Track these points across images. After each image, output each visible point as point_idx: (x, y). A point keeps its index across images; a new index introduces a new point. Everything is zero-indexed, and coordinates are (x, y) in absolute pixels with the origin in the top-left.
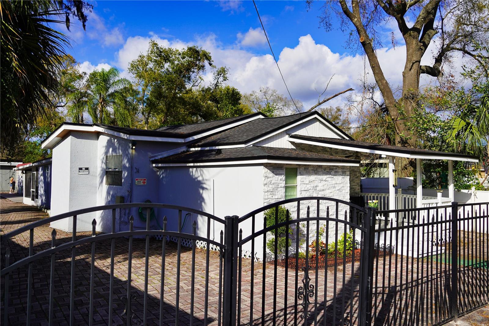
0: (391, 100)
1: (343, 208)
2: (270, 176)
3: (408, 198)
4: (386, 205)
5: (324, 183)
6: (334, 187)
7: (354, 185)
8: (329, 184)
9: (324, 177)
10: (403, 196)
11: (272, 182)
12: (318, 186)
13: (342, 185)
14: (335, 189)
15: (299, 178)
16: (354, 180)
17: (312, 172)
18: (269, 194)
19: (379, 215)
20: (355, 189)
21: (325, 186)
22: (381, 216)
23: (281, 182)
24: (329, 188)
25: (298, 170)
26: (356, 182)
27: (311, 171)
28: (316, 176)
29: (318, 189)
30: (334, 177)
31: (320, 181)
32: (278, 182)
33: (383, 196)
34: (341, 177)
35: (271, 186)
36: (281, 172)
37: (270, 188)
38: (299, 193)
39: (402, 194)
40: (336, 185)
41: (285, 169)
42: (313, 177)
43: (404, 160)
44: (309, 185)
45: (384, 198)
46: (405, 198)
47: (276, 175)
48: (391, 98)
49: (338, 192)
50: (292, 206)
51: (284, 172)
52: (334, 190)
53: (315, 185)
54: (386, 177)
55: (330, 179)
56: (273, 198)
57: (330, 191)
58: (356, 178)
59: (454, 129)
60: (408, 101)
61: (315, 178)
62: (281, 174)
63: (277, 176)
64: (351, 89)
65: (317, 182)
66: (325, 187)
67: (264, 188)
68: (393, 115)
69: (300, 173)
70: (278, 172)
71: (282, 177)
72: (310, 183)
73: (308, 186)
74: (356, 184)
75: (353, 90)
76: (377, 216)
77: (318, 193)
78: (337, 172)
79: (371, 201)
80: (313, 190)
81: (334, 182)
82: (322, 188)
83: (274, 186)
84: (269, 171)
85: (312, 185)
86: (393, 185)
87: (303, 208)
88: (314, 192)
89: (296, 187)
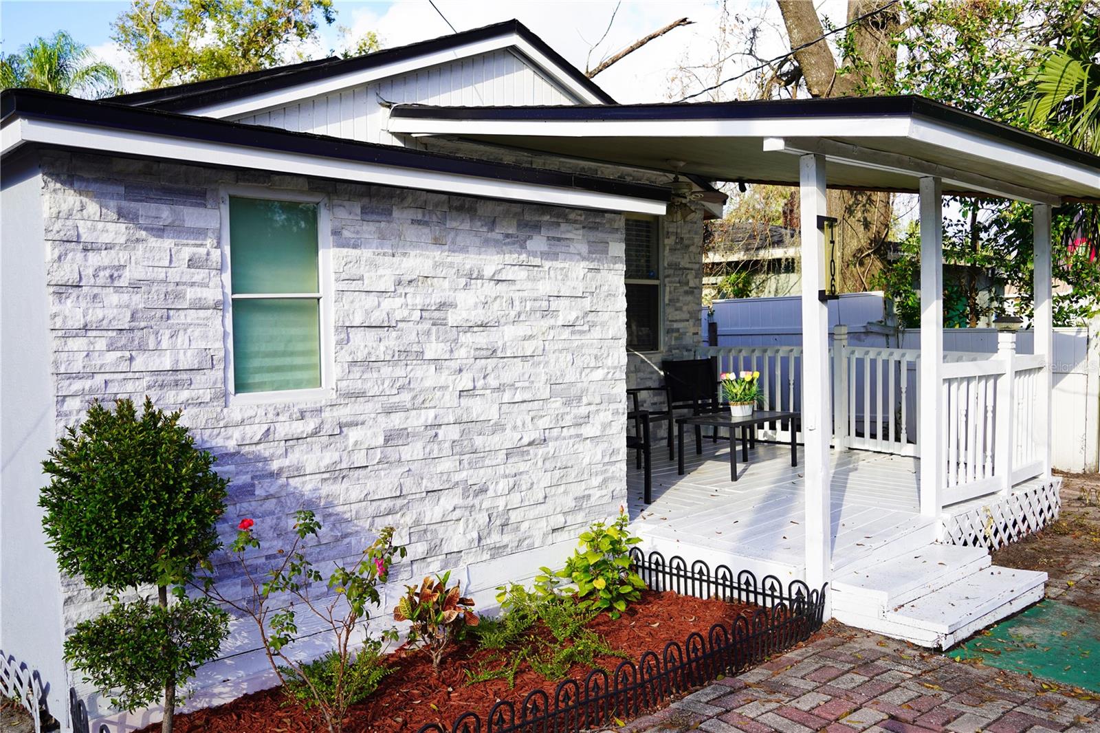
0: (810, 28)
1: (593, 408)
2: (106, 238)
3: (873, 362)
4: (792, 387)
5: (490, 289)
6: (546, 313)
7: (678, 318)
8: (516, 296)
9: (491, 262)
10: (853, 352)
11: (127, 276)
12: (453, 305)
13: (587, 304)
14: (552, 322)
16: (678, 300)
18: (101, 344)
19: (767, 424)
20: (685, 333)
21: (496, 305)
22: (773, 427)
23: (197, 278)
24: (519, 315)
25: (324, 213)
26: (685, 308)
28: (437, 254)
29: (453, 318)
30: (547, 264)
31: (463, 281)
32: (174, 275)
33: (781, 354)
34: (584, 264)
35: (112, 298)
37: (111, 313)
38: (333, 339)
39: (849, 345)
40: (554, 304)
41: (225, 204)
42: (419, 260)
43: (852, 237)
44: (399, 301)
45: (785, 361)
46: (860, 362)
47: (160, 232)
48: (810, 23)
49: (566, 333)
50: (287, 408)
51: (217, 218)
52: (546, 323)
53: (436, 298)
54: (793, 293)
55: (521, 274)
56: (138, 364)
57: (522, 330)
58: (686, 293)
59: (1041, 96)
60: (868, 35)
61: (436, 266)
62: (200, 233)
63: (168, 243)
64: (685, 20)
65: (446, 284)
66: (495, 310)
67: (54, 309)
68: (817, 83)
69: (336, 233)
70: (165, 213)
71: (203, 251)
72: (401, 290)
73: (387, 304)
74: (686, 316)
75: (690, 23)
76: (761, 427)
77: (456, 340)
78: (559, 239)
79: (732, 376)
80: (426, 325)
81: (545, 287)
82: (479, 315)
83: (138, 300)
84: (93, 207)
85: (419, 301)
86: (821, 293)
87: (361, 418)
88: (428, 332)
89: (310, 307)
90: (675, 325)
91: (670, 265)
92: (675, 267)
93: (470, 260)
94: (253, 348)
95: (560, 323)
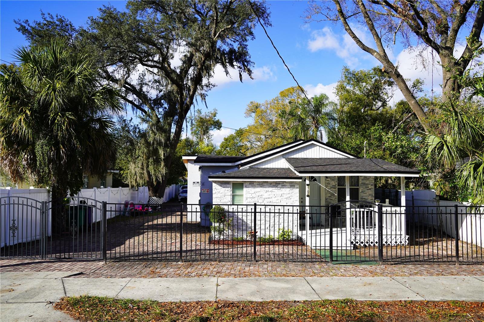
2: (218, 188)
5: (270, 193)
8: (275, 194)
11: (221, 192)
15: (245, 189)
17: (258, 186)
23: (228, 192)
25: (244, 184)
27: (256, 185)
30: (281, 189)
31: (265, 192)
32: (225, 192)
35: (219, 194)
36: (228, 186)
41: (232, 184)
42: (258, 189)
47: (224, 187)
51: (231, 186)
55: (276, 191)
56: (221, 201)
59: (430, 146)
62: (228, 187)
65: (262, 192)
69: (246, 186)
70: (225, 186)
71: (229, 189)
72: (255, 193)
83: (221, 195)
84: (217, 185)
85: (258, 195)
89: (242, 195)
90: (364, 197)
91: (362, 183)
92: (364, 184)
93: (267, 189)
94: (235, 200)
95: (284, 198)
